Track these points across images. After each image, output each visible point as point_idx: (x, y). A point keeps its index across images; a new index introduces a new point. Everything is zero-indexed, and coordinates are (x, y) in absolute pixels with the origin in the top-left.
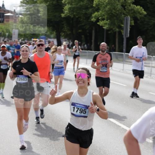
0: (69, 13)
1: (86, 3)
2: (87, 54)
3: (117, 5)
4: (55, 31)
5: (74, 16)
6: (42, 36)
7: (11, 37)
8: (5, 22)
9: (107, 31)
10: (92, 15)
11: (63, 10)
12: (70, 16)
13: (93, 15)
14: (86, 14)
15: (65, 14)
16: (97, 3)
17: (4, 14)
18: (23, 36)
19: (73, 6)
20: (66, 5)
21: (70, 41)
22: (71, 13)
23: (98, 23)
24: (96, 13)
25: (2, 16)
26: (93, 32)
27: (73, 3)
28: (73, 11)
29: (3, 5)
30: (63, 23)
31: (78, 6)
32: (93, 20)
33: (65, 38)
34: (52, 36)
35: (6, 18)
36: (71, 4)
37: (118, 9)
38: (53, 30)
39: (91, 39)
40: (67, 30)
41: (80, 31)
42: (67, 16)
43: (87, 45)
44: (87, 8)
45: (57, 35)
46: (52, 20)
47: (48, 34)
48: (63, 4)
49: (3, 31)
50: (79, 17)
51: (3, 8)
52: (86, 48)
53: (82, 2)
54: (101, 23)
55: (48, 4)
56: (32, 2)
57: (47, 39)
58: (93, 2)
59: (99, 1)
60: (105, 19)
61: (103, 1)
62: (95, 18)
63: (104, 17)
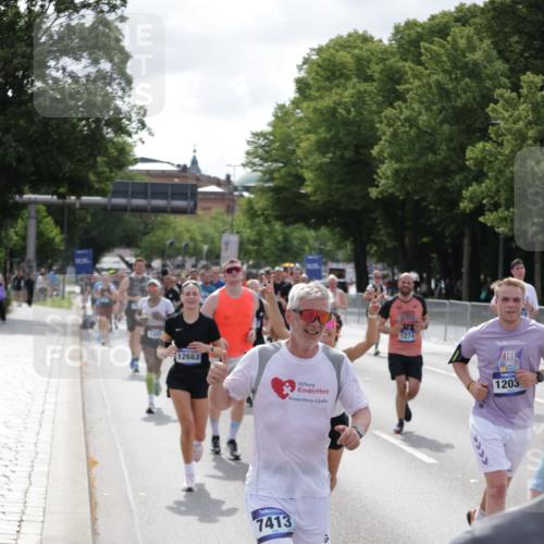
0: (394, 186)
1: (445, 158)
2: (447, 310)
4: (351, 239)
6: (310, 254)
7: (218, 257)
8: (199, 212)
9: (508, 239)
10: (464, 192)
11: (375, 177)
12: (397, 194)
13: (466, 193)
14: (444, 189)
15: (380, 189)
16: (480, 156)
17: (195, 187)
18: (253, 255)
19: (406, 166)
20: (383, 163)
22: (398, 186)
23: (481, 219)
24: (474, 187)
25: (189, 195)
26: (466, 241)
27: (405, 158)
28: (405, 180)
29: (194, 162)
30: (373, 215)
31: (420, 165)
32: (465, 205)
33: (380, 260)
34: (340, 254)
35: (201, 199)
36: (399, 160)
38: (344, 238)
39: (459, 265)
40: (385, 238)
41: (425, 240)
42: (386, 194)
43: (446, 284)
44: (447, 173)
45: (354, 250)
46: (342, 207)
47: (328, 248)
48: (374, 159)
49: (192, 239)
50: (423, 199)
51: (193, 171)
52: (444, 291)
53: (431, 155)
54: (488, 219)
55: (328, 160)
56: (280, 152)
57: (325, 264)
58: (465, 152)
59: (484, 150)
60: (500, 206)
61: (494, 150)
62: (471, 200)
63: (496, 199)
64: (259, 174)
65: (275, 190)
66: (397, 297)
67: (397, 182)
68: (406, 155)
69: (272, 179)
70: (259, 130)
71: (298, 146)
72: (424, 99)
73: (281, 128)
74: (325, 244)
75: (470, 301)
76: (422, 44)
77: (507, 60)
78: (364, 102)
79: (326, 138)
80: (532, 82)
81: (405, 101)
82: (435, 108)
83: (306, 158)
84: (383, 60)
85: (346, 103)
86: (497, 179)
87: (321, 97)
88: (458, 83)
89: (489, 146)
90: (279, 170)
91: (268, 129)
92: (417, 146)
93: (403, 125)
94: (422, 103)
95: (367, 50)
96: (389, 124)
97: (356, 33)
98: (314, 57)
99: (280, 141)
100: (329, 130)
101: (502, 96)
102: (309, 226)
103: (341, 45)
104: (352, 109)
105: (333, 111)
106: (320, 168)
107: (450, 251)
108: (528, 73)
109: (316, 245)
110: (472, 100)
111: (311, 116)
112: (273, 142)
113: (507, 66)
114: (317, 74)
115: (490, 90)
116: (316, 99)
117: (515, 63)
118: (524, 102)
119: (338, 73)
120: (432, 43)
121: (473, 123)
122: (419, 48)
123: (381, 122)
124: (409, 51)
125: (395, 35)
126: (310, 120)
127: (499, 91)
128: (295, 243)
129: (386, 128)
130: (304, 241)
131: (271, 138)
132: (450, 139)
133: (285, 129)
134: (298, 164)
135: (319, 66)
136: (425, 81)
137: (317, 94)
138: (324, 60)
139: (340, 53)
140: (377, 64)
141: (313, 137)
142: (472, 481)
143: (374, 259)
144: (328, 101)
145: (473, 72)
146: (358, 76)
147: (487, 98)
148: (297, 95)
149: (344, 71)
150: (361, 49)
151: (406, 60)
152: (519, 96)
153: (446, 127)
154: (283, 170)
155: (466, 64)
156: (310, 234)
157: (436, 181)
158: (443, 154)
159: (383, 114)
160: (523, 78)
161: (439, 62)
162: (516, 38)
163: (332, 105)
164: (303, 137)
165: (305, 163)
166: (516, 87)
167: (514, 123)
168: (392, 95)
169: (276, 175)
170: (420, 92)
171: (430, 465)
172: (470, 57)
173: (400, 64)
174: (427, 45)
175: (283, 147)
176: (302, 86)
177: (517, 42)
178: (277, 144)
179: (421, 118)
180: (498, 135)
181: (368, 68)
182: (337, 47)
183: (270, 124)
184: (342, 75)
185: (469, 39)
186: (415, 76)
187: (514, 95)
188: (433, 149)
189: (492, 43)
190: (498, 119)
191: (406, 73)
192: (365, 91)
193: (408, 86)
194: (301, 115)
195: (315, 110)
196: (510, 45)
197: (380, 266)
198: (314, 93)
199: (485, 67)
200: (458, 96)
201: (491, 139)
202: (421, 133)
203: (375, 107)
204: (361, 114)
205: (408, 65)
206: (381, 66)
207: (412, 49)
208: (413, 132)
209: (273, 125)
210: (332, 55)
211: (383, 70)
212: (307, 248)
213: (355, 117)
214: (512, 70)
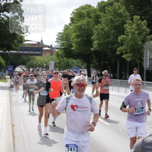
0: (98, 48)
1: (112, 39)
2: (113, 82)
3: (139, 40)
4: (86, 62)
5: (102, 50)
6: (74, 67)
7: (48, 67)
8: (43, 55)
9: (130, 62)
11: (93, 45)
12: (99, 50)
13: (118, 49)
14: (112, 48)
15: (94, 48)
16: (122, 39)
17: (42, 48)
18: (58, 67)
19: (101, 42)
20: (95, 41)
21: (99, 71)
22: (99, 47)
23: (122, 56)
24: (120, 48)
25: (40, 50)
26: (118, 63)
27: (101, 40)
28: (101, 45)
29: (42, 41)
30: (92, 56)
31: (105, 42)
32: (118, 53)
33: (94, 68)
34: (83, 67)
35: (44, 52)
36: (99, 40)
37: (139, 44)
38: (84, 62)
39: (116, 69)
40: (95, 62)
41: (107, 62)
42: (96, 50)
43: (113, 75)
44: (113, 43)
45: (87, 65)
46: (83, 53)
47: (79, 65)
48: (92, 40)
49: (41, 63)
50: (106, 51)
51: (41, 44)
52: (112, 77)
53: (108, 39)
54: (124, 56)
55: (79, 40)
56: (66, 38)
57: (79, 69)
58: (118, 38)
59: (123, 37)
60: (128, 53)
61: (126, 37)
62: (120, 51)
63: (127, 51)
64: (60, 44)
65: (64, 49)
66: (103, 77)
67: (98, 46)
68: (101, 39)
69: (63, 46)
70: (60, 32)
71: (71, 36)
72: (106, 23)
73: (66, 31)
74: (79, 64)
75: (119, 79)
76: (106, 8)
77: (129, 12)
78: (89, 24)
79: (79, 34)
80: (137, 18)
81: (101, 24)
82: (109, 25)
83: (73, 40)
84: (95, 12)
85: (84, 24)
86: (127, 45)
87: (77, 23)
88: (116, 18)
89: (124, 36)
90: (66, 43)
91: (62, 32)
92: (104, 36)
93: (100, 30)
94: (106, 24)
95: (90, 9)
96: (96, 30)
97: (87, 4)
98: (75, 11)
99: (66, 35)
100: (79, 32)
101: (128, 22)
102: (74, 59)
103: (83, 8)
104: (86, 26)
105: (81, 27)
106: (77, 43)
107: (114, 65)
108: (136, 16)
109: (76, 64)
110: (120, 24)
111: (74, 28)
112: (64, 35)
113: (130, 14)
114: (76, 16)
115: (125, 20)
116: (76, 23)
117: (132, 13)
118: (135, 24)
119: (82, 16)
120: (108, 7)
121: (120, 30)
122: (105, 9)
123: (94, 29)
124: (102, 10)
125: (98, 5)
126: (74, 29)
127: (127, 21)
128: (70, 63)
129: (96, 31)
130: (73, 63)
131: (63, 34)
132: (114, 34)
133: (67, 32)
134: (71, 42)
135: (77, 14)
136: (106, 18)
137: (76, 22)
138: (78, 12)
139: (83, 10)
140: (93, 13)
141: (75, 34)
142: (120, 130)
143: (92, 68)
144: (79, 24)
145: (120, 15)
146: (88, 17)
147: (124, 23)
148: (71, 22)
149: (84, 15)
150: (89, 9)
151: (101, 12)
152: (133, 22)
153: (113, 31)
154: (67, 43)
155: (118, 13)
156: (74, 61)
157: (110, 46)
158: (112, 38)
159: (95, 27)
160: (134, 17)
161: (110, 13)
162: (132, 6)
163: (80, 25)
164: (72, 34)
165: (73, 41)
166: (132, 20)
167: (132, 29)
168: (97, 22)
169: (65, 45)
170: (105, 21)
171: (108, 125)
172: (119, 11)
173: (99, 13)
174: (107, 8)
175: (67, 37)
176: (72, 19)
177: (132, 7)
178: (65, 36)
179: (105, 28)
180: (127, 33)
181: (90, 14)
182: (82, 9)
183: (63, 30)
184: (83, 16)
185: (119, 6)
186: (104, 17)
187: (131, 22)
188: (109, 37)
189: (125, 7)
190: (127, 28)
191: (101, 16)
192: (90, 21)
193: (102, 19)
194: (72, 28)
195: (76, 26)
196: (130, 8)
197: (94, 70)
198: (75, 21)
199: (123, 14)
200: (116, 22)
201: (125, 34)
202: (105, 33)
203: (92, 26)
204: (88, 27)
205: (102, 14)
206: (94, 14)
207: (103, 9)
208: (103, 32)
209: (64, 30)
210: (80, 11)
211: (95, 15)
212: (73, 65)
213: (87, 28)
214: (131, 15)
